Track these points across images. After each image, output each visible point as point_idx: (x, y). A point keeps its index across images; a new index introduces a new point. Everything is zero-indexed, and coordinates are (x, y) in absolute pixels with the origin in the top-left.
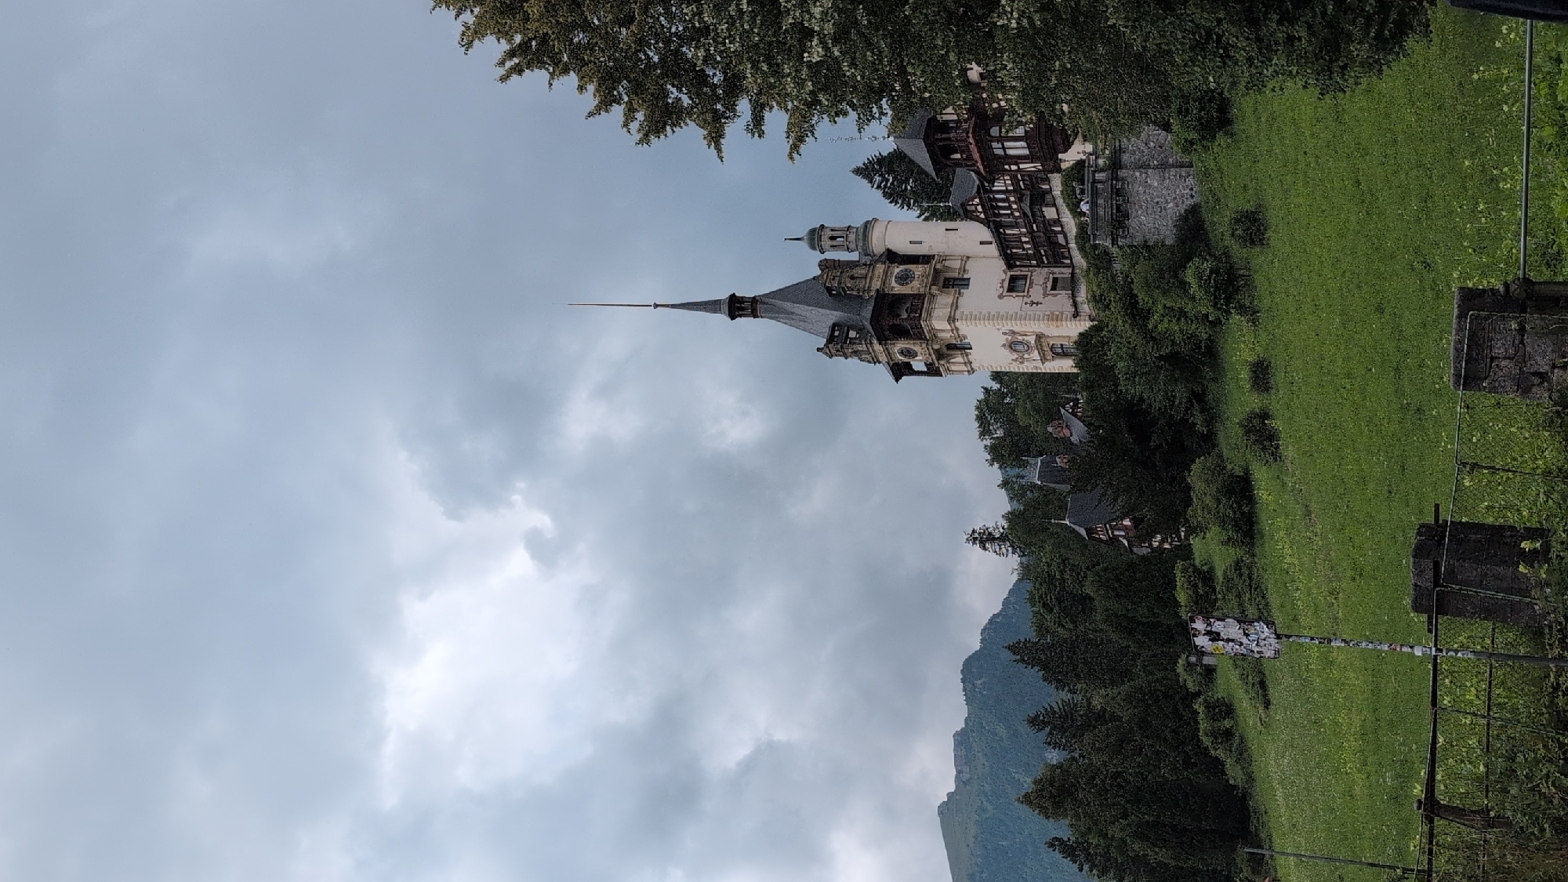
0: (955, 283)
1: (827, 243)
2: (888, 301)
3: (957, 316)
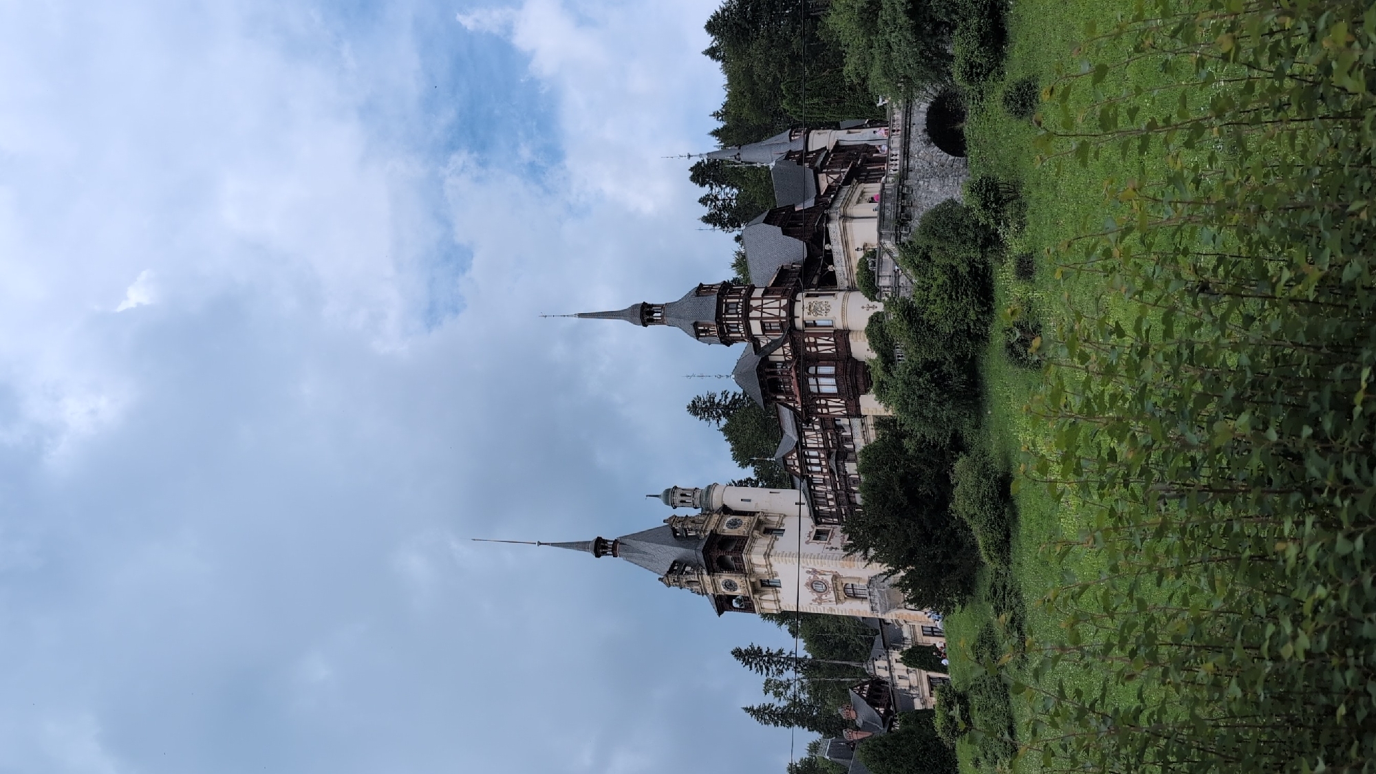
0: (773, 531)
1: (678, 498)
2: (719, 540)
3: (772, 553)
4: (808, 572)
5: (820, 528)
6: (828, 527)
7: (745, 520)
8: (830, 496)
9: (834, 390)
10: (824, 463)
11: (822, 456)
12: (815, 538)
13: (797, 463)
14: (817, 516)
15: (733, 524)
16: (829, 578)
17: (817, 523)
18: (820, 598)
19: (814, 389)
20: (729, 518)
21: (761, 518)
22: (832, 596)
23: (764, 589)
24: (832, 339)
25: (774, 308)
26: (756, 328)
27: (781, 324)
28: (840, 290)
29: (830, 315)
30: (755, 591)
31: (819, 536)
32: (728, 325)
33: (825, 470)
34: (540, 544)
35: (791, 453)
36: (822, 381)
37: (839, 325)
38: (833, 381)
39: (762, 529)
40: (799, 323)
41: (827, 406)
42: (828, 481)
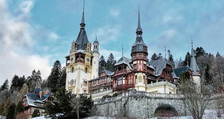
0: (86, 70)
1: (95, 45)
2: (84, 56)
3: (80, 70)
4: (75, 80)
5: (88, 83)
6: (88, 85)
7: (90, 63)
8: (95, 85)
9: (119, 84)
10: (103, 83)
11: (105, 82)
12: (84, 81)
13: (103, 76)
14: (90, 82)
15: (88, 60)
16: (74, 85)
17: (89, 82)
18: (69, 83)
19: (119, 79)
20: (90, 59)
21: (90, 67)
22: (70, 86)
23: (71, 68)
24: (132, 83)
25: (140, 67)
26: (135, 63)
27: (136, 69)
28: (146, 85)
29: (139, 83)
30: (71, 66)
32: (135, 55)
33: (101, 83)
34: (84, 9)
35: (106, 74)
36: (121, 81)
37: (136, 85)
38: (121, 84)
39: (87, 67)
40: (136, 74)
41: (116, 83)
42: (99, 84)
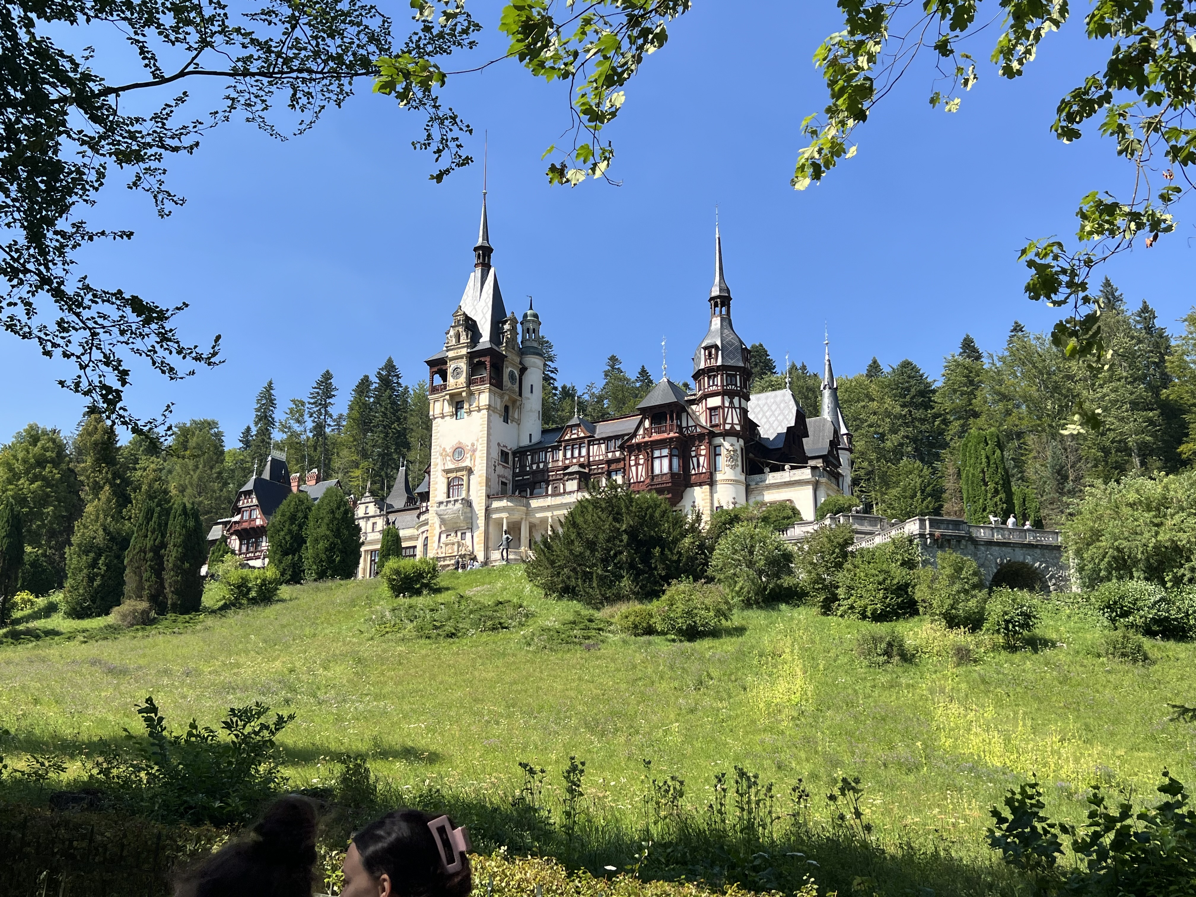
0: (506, 414)
1: (531, 326)
2: (500, 363)
3: (491, 412)
4: (473, 445)
6: (511, 463)
7: (516, 387)
9: (656, 472)
12: (502, 451)
13: (573, 436)
14: (521, 453)
15: (512, 377)
16: (467, 463)
18: (446, 455)
19: (657, 453)
20: (517, 373)
21: (518, 403)
22: (450, 466)
23: (454, 405)
24: (704, 471)
25: (733, 419)
26: (714, 402)
27: (716, 426)
28: (746, 478)
29: (728, 470)
30: (452, 396)
31: (504, 455)
32: (715, 376)
33: (567, 462)
35: (583, 431)
36: (666, 462)
37: (719, 476)
38: (666, 470)
39: (508, 404)
40: (718, 441)
41: (638, 464)
42: (555, 464)
